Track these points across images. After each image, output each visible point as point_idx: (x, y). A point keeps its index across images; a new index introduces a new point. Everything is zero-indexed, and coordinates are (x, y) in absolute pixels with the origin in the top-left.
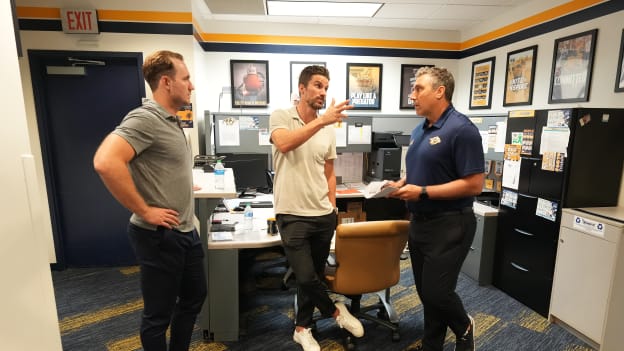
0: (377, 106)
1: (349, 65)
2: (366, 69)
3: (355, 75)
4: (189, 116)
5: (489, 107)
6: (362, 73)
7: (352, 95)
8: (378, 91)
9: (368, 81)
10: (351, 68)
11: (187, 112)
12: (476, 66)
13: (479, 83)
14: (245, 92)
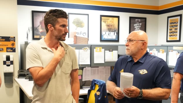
0: (117, 40)
1: (101, 16)
2: (111, 18)
3: (105, 22)
4: (13, 45)
5: (179, 41)
6: (108, 21)
7: (103, 33)
8: (117, 31)
9: (112, 26)
10: (103, 18)
11: (12, 42)
12: (169, 19)
13: (172, 28)
14: (41, 30)
